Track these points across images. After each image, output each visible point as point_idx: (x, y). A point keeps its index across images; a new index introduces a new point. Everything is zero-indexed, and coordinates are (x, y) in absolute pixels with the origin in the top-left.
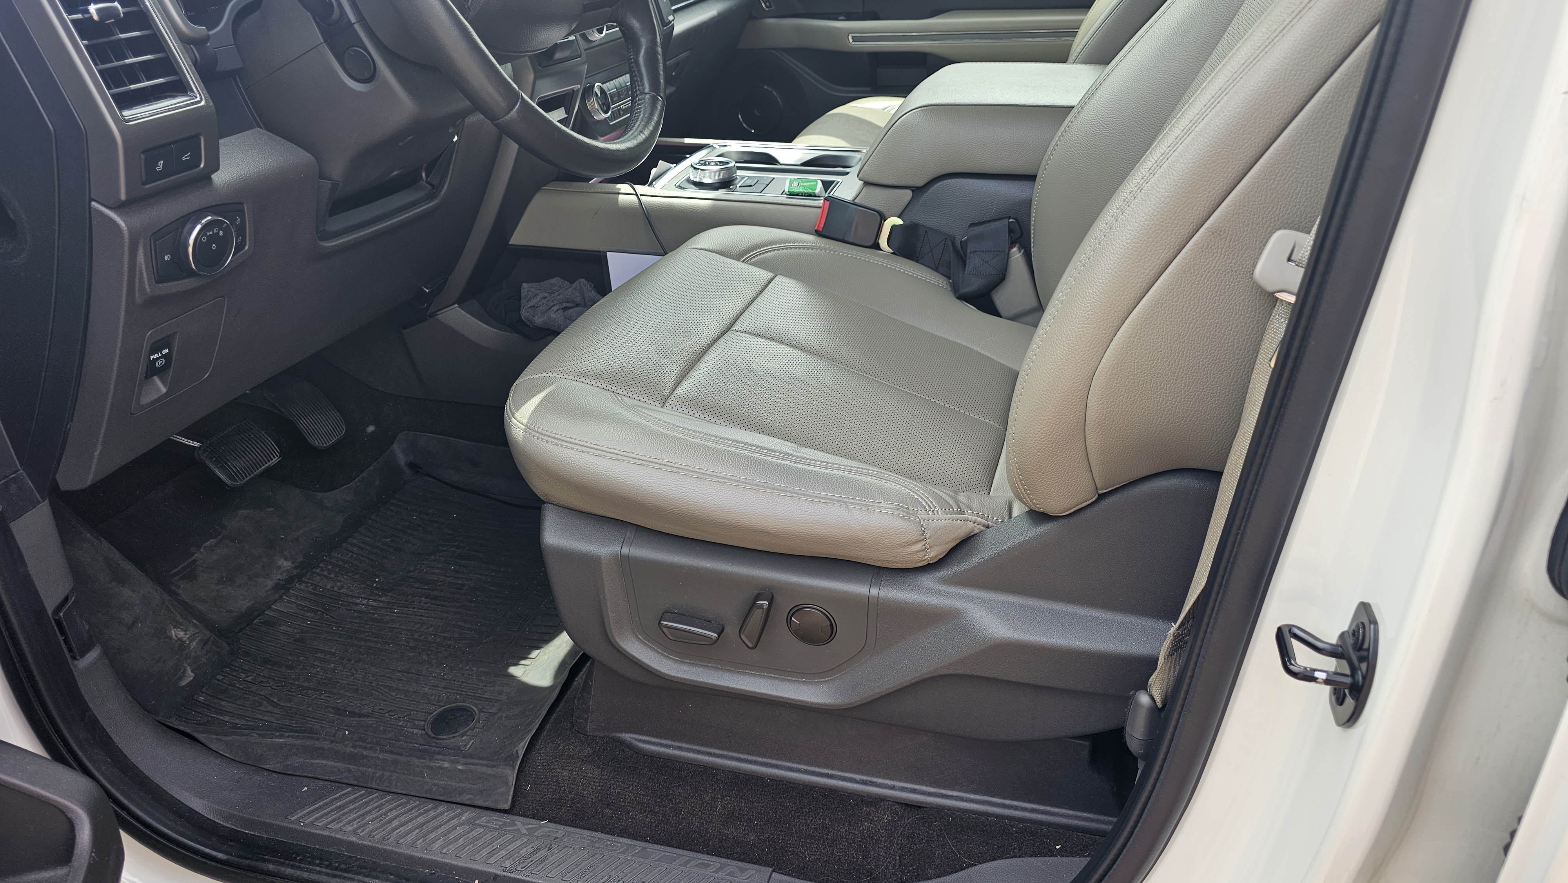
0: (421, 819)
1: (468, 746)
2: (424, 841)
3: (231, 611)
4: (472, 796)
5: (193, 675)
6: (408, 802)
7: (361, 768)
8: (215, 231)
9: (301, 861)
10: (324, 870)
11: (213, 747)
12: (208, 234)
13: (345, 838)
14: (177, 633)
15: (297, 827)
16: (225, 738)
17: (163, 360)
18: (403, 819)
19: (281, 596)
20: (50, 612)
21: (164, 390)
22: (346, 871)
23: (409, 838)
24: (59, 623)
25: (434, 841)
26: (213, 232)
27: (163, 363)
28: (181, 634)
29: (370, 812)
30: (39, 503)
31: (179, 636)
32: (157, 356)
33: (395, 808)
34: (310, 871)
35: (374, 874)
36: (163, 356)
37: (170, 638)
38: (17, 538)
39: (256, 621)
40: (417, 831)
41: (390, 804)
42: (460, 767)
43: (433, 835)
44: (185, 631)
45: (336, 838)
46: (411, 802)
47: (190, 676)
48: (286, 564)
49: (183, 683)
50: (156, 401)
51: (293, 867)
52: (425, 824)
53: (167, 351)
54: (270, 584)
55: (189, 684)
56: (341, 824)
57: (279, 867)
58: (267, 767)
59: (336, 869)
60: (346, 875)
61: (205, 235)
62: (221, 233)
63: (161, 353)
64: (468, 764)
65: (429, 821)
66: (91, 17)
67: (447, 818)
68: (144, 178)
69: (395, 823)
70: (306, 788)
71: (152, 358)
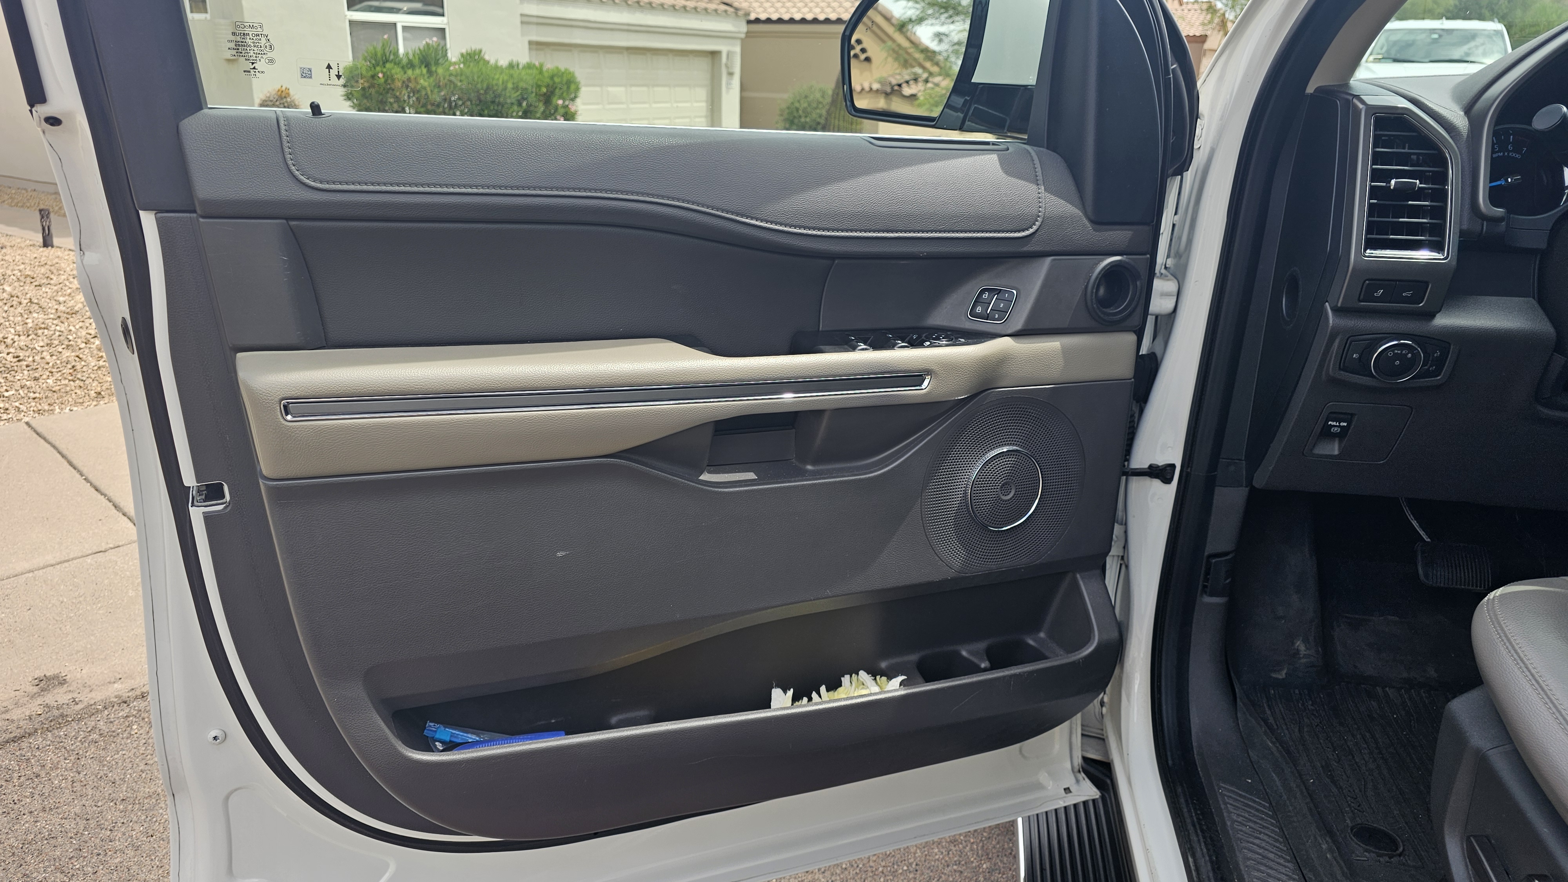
0: (1271, 856)
1: (1358, 858)
2: (1255, 864)
3: (1356, 667)
4: (1314, 879)
5: (1284, 676)
6: (1281, 843)
7: (1288, 802)
8: (1404, 352)
9: (1193, 803)
10: (1195, 818)
11: (1239, 715)
12: (1396, 351)
13: (1226, 819)
14: (1300, 645)
15: (1217, 790)
16: (1248, 716)
17: (1339, 430)
18: (1264, 844)
19: (1401, 688)
20: (1206, 554)
21: (1336, 452)
22: (1202, 831)
23: (1250, 855)
24: (1209, 564)
25: (1259, 870)
26: (1402, 352)
27: (1338, 431)
28: (1302, 648)
29: (1255, 823)
30: (1241, 486)
31: (1299, 648)
32: (1334, 423)
33: (1270, 836)
34: (1189, 811)
35: (1210, 847)
36: (1339, 426)
37: (1293, 644)
38: (1215, 497)
39: (1363, 686)
40: (1260, 857)
41: (1271, 833)
42: (1328, 856)
43: (1263, 868)
44: (1307, 649)
45: (1223, 813)
46: (1283, 844)
47: (1282, 675)
48: (1432, 673)
49: (1274, 675)
50: (1327, 456)
51: (1186, 801)
52: (1269, 859)
53: (1345, 424)
54: (1405, 675)
55: (1277, 679)
56: (1235, 811)
57: (1181, 794)
58: (1251, 753)
59: (1200, 824)
60: (1199, 831)
61: (1393, 351)
62: (1410, 355)
63: (1339, 423)
64: (1335, 860)
65: (1273, 861)
66: (1390, 187)
67: (1285, 872)
68: (1362, 297)
69: (1257, 841)
70: (1250, 781)
71: (1330, 423)
